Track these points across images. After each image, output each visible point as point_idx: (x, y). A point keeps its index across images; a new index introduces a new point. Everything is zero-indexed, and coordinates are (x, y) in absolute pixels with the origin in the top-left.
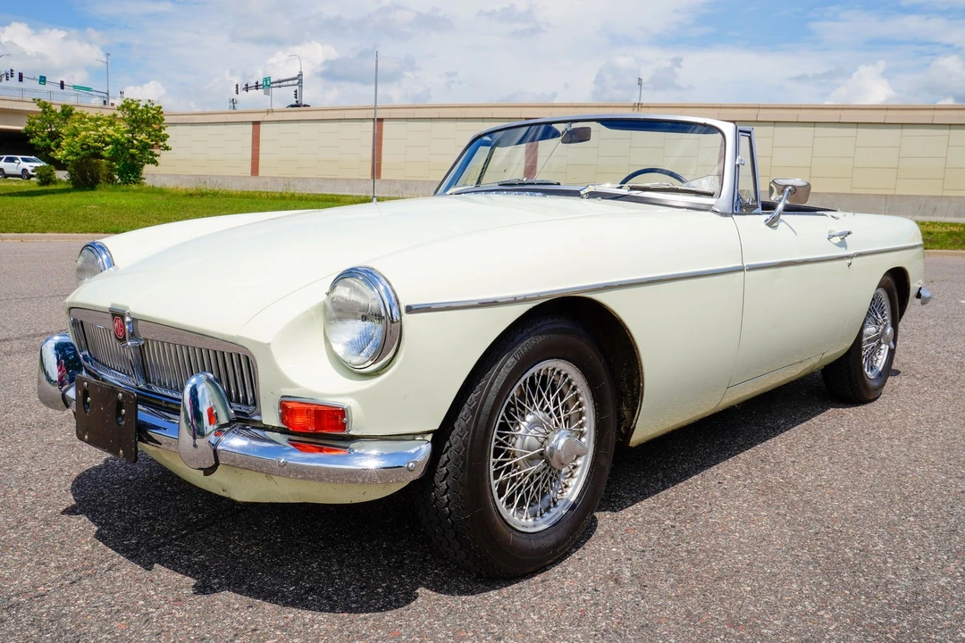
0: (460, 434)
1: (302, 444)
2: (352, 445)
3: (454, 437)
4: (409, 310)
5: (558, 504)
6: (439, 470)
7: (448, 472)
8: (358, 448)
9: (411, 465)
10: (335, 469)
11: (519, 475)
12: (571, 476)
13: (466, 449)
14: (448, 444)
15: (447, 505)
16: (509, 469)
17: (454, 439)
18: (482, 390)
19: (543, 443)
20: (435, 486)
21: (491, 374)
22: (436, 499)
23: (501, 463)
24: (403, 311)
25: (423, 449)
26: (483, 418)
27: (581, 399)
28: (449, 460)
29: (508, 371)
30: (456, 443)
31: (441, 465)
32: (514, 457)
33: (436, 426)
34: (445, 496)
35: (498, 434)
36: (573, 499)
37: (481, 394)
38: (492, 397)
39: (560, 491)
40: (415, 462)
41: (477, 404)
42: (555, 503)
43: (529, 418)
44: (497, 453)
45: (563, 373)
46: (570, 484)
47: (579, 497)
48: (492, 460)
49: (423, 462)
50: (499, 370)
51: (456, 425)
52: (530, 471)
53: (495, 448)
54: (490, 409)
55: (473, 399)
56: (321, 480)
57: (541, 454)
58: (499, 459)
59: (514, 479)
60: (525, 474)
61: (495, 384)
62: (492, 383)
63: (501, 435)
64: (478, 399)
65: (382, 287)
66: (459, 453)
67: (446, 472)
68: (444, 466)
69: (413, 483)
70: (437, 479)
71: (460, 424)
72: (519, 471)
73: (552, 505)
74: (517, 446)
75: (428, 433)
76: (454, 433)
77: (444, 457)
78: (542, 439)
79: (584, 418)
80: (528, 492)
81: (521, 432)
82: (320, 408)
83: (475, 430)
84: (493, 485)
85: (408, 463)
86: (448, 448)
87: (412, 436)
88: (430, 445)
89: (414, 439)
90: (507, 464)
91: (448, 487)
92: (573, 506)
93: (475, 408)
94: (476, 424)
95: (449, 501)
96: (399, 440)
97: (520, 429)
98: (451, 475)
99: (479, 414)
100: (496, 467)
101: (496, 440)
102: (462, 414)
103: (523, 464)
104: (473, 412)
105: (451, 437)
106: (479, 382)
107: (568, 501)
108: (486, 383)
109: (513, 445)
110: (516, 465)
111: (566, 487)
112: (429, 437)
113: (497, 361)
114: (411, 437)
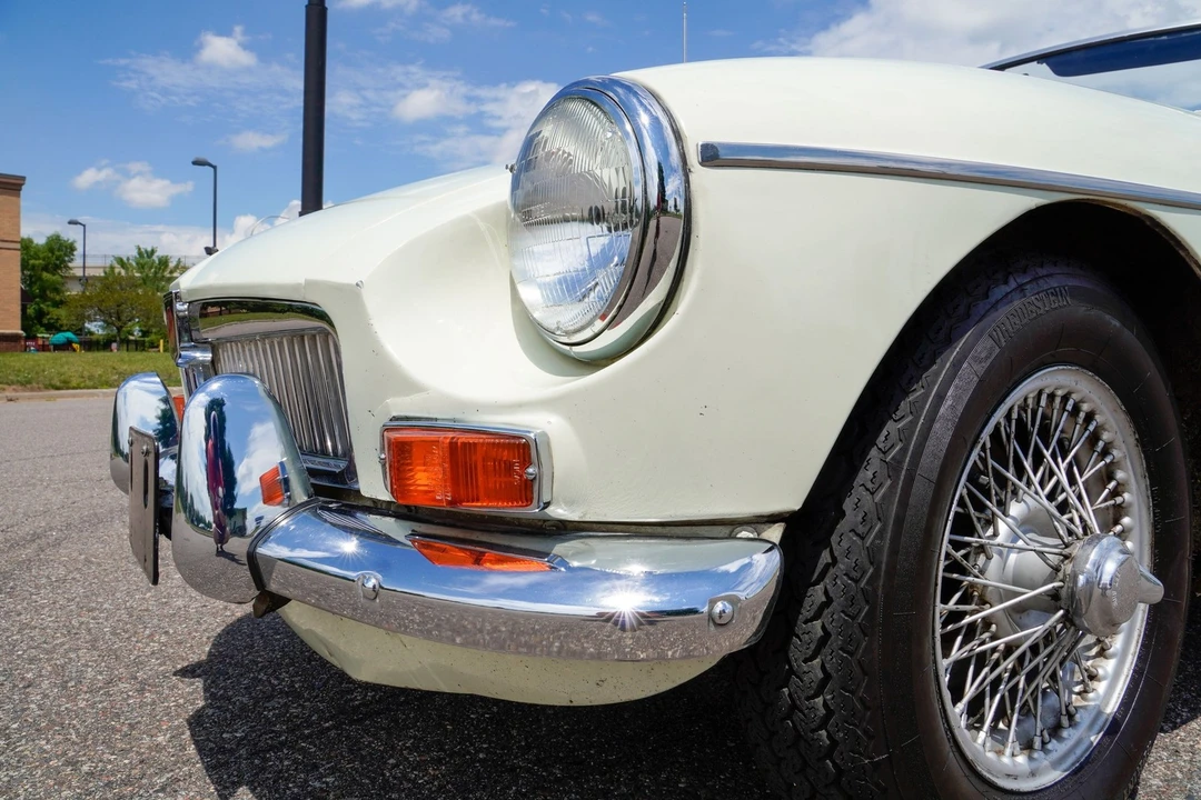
0: (861, 529)
1: (439, 544)
2: (560, 548)
3: (843, 539)
4: (712, 156)
5: (1077, 717)
6: (801, 627)
7: (827, 634)
8: (577, 555)
9: (719, 607)
10: (529, 616)
11: (994, 650)
12: (1102, 653)
13: (877, 570)
14: (825, 557)
15: (823, 724)
16: (971, 633)
17: (845, 544)
18: (915, 411)
19: (1057, 569)
20: (792, 671)
21: (937, 374)
22: (794, 707)
23: (955, 616)
24: (694, 158)
25: (760, 566)
26: (922, 490)
27: (1120, 475)
28: (829, 601)
29: (981, 369)
30: (848, 553)
31: (806, 613)
32: (983, 602)
33: (794, 502)
34: (820, 700)
35: (951, 542)
36: (1112, 707)
37: (913, 423)
38: (942, 432)
39: (1077, 689)
40: (733, 601)
41: (904, 450)
42: (1071, 717)
43: (1015, 509)
44: (950, 588)
45: (1085, 407)
46: (1101, 672)
47: (1125, 704)
48: (940, 607)
49: (756, 600)
50: (957, 365)
51: (848, 505)
52: (1027, 637)
53: (944, 578)
54: (938, 463)
55: (894, 436)
56: (501, 646)
57: (1055, 595)
58: (951, 605)
59: (981, 660)
60: (1009, 649)
61: (948, 402)
62: (940, 398)
63: (957, 545)
64: (905, 436)
65: (644, 119)
66: (857, 581)
67: (820, 633)
68: (817, 616)
69: (731, 662)
70: (797, 651)
71: (859, 502)
72: (993, 638)
73: (1065, 721)
74: (990, 574)
75: (772, 519)
76: (843, 526)
77: (817, 594)
78: (1054, 559)
79: (1126, 520)
80: (1013, 691)
81: (999, 540)
82: (463, 438)
83: (899, 521)
84: (942, 672)
85: (713, 603)
86: (827, 567)
87: (726, 527)
88: (776, 556)
89: (731, 537)
90: (968, 619)
91: (827, 676)
92: (1113, 727)
93: (898, 461)
94: (904, 503)
95: (830, 712)
96: (687, 538)
97: (995, 535)
98: (835, 642)
99: (910, 479)
100: (944, 625)
101: (948, 555)
102: (865, 475)
103: (1005, 623)
104: (893, 468)
105: (834, 539)
106: (906, 393)
107: (1100, 713)
108: (926, 396)
109: (982, 572)
110: (987, 622)
111: (1092, 677)
112: (775, 533)
113: (949, 342)
114: (725, 530)
